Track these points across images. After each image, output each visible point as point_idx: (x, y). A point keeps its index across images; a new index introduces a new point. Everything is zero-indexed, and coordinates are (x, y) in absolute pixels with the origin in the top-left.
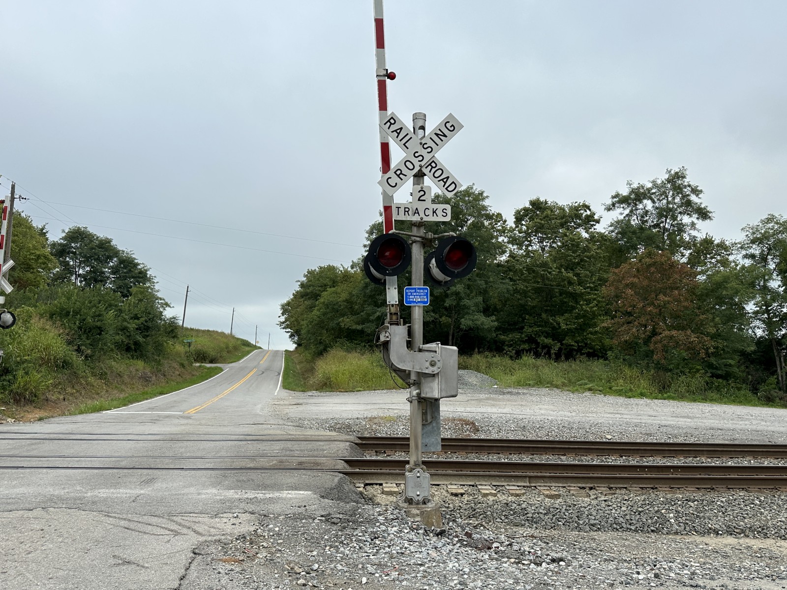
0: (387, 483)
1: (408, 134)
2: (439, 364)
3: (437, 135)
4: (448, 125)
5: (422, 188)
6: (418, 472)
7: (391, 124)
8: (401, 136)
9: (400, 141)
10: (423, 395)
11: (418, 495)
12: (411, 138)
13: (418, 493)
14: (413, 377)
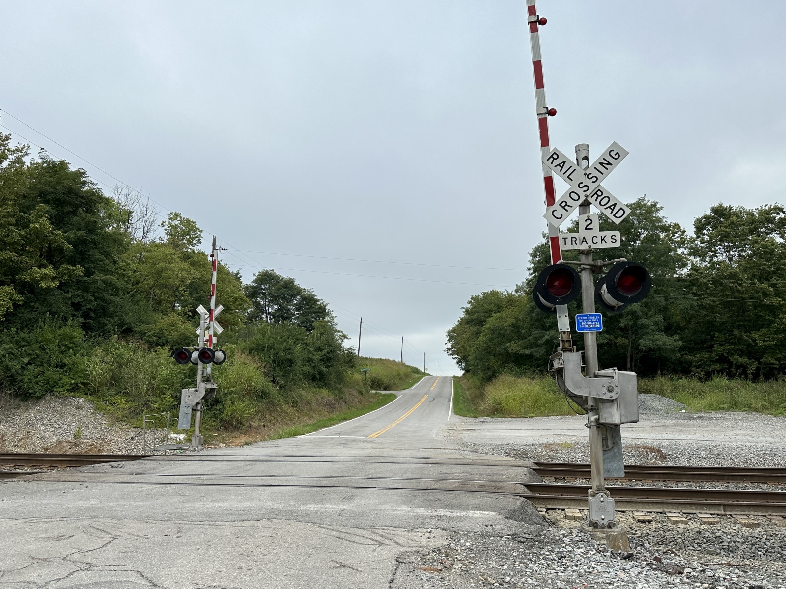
0: (569, 508)
1: (571, 167)
2: (617, 390)
3: (601, 164)
4: (613, 154)
5: (588, 217)
6: (602, 496)
7: (554, 159)
8: (564, 170)
9: (564, 174)
10: (602, 421)
11: (603, 519)
12: (575, 170)
13: (603, 517)
14: (590, 403)
